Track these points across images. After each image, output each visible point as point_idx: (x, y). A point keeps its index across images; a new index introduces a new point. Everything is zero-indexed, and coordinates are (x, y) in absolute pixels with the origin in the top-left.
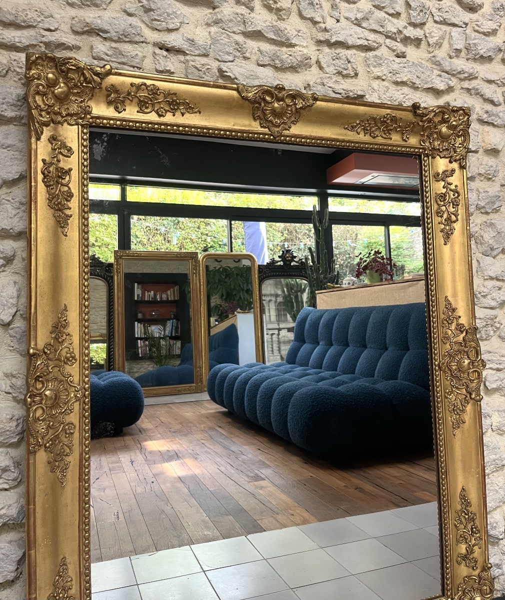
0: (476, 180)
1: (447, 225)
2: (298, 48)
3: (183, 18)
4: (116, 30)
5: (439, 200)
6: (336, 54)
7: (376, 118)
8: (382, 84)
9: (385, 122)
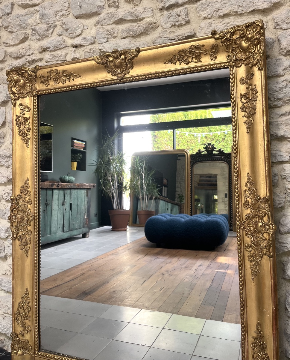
1: (248, 117)
2: (145, 20)
3: (84, 27)
4: (52, 46)
5: (243, 99)
6: (169, 14)
7: (184, 51)
8: (207, 22)
9: (191, 51)
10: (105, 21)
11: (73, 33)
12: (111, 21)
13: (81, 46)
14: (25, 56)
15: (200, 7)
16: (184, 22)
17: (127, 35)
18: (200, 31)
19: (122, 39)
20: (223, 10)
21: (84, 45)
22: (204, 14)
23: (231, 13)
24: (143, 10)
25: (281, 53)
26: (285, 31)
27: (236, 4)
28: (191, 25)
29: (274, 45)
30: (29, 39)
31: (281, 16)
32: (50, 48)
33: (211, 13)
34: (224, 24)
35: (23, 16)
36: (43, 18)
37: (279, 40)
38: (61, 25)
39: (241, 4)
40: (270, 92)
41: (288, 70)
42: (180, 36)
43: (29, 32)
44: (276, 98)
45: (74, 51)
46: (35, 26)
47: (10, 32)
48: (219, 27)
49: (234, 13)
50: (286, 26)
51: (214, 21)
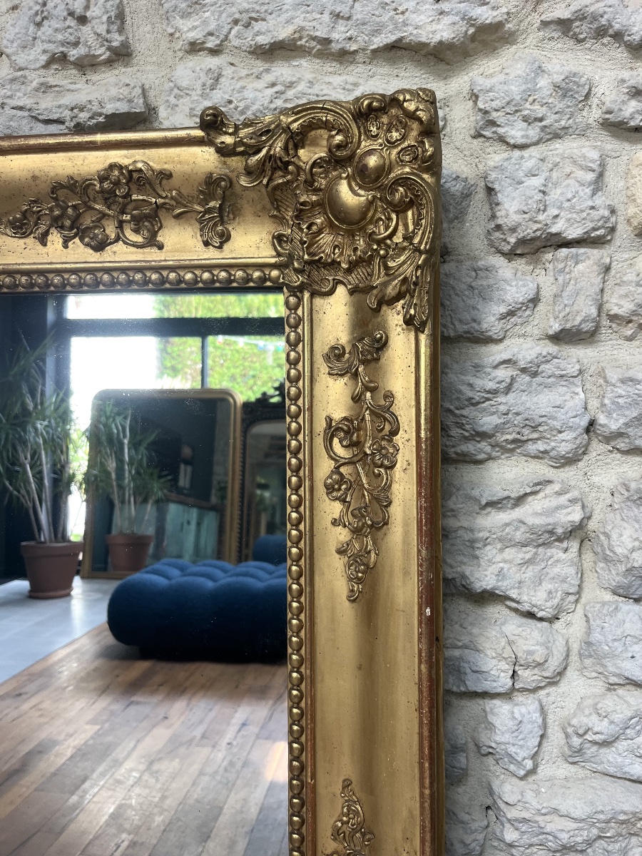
0: (602, 337)
1: (356, 532)
5: (336, 441)
7: (74, 187)
8: (203, 67)
9: (112, 193)
16: (102, 53)
18: (172, 99)
20: (272, 22)
22: (190, 30)
23: (303, 42)
25: (497, 244)
26: (517, 153)
28: (135, 69)
29: (469, 206)
31: (506, 88)
33: (219, 27)
34: (273, 85)
37: (490, 191)
39: (343, 9)
40: (448, 405)
41: (519, 321)
42: (82, 110)
44: (468, 427)
48: (249, 94)
49: (313, 44)
50: (519, 134)
51: (232, 64)
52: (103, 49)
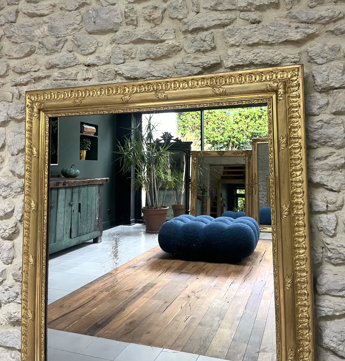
2: (166, 42)
3: (98, 44)
4: (62, 63)
6: (193, 38)
8: (235, 50)
10: (122, 40)
11: (86, 50)
12: (129, 40)
13: (94, 65)
14: (30, 71)
15: (227, 32)
17: (146, 57)
18: (227, 58)
19: (141, 61)
20: (253, 38)
21: (98, 64)
22: (232, 41)
23: (261, 42)
24: (164, 32)
25: (316, 90)
26: (320, 66)
27: (266, 33)
28: (217, 51)
29: (308, 80)
30: (36, 52)
31: (316, 50)
32: (59, 65)
33: (239, 40)
34: (254, 54)
35: (29, 26)
36: (53, 31)
37: (313, 76)
38: (72, 41)
39: (272, 34)
41: (324, 109)
42: (205, 63)
43: (37, 44)
45: (87, 70)
46: (43, 38)
47: (13, 42)
48: (247, 56)
49: (264, 42)
50: (321, 61)
51: (242, 49)
52: (209, 47)
